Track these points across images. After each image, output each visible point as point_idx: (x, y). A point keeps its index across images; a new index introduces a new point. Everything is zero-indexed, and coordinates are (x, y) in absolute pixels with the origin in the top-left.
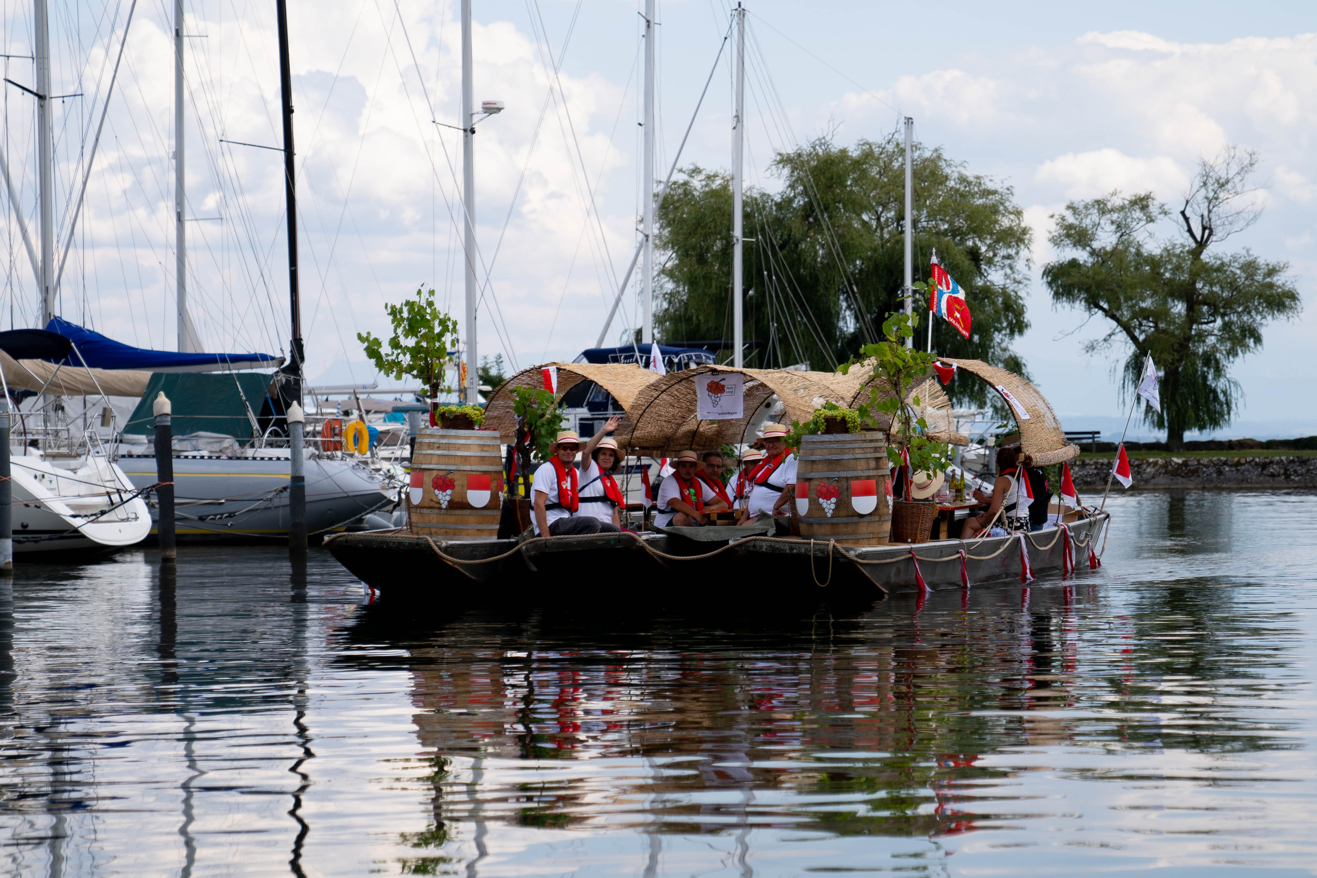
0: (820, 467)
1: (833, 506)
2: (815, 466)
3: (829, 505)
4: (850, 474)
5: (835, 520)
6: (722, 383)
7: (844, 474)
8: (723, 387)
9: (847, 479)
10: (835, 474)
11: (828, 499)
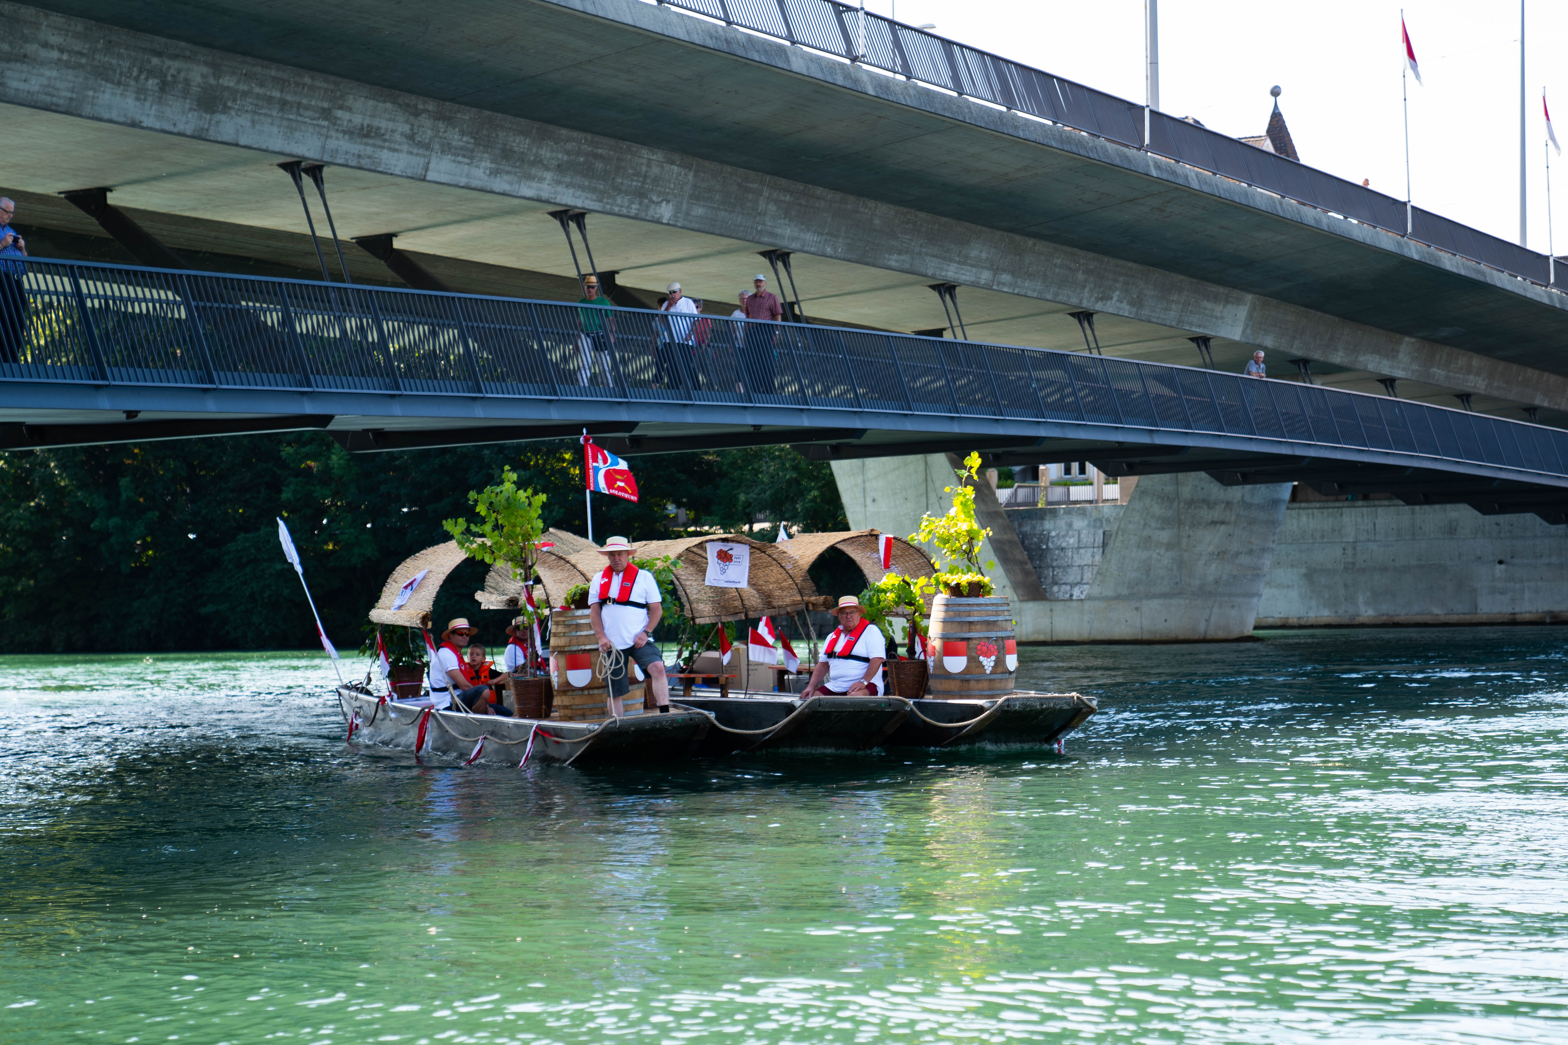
0: (978, 627)
1: (992, 664)
2: (973, 627)
3: (988, 663)
4: (1003, 634)
5: (993, 677)
6: (730, 552)
7: (1000, 634)
8: (731, 556)
9: (1003, 638)
10: (993, 634)
11: (989, 657)
